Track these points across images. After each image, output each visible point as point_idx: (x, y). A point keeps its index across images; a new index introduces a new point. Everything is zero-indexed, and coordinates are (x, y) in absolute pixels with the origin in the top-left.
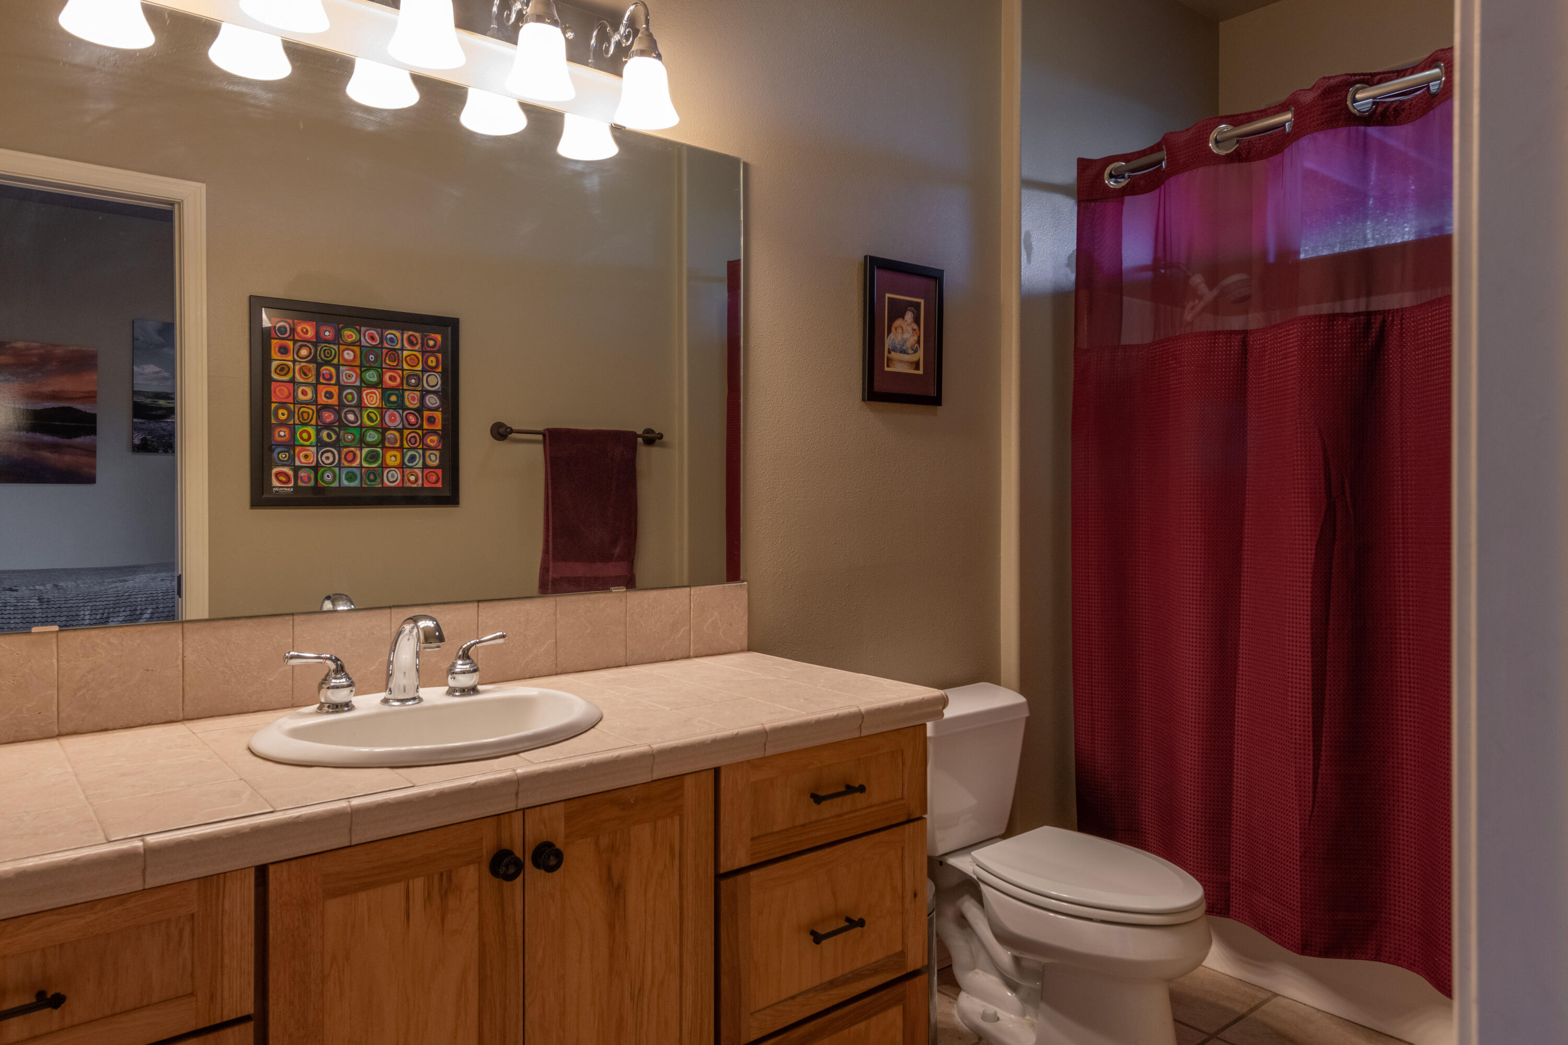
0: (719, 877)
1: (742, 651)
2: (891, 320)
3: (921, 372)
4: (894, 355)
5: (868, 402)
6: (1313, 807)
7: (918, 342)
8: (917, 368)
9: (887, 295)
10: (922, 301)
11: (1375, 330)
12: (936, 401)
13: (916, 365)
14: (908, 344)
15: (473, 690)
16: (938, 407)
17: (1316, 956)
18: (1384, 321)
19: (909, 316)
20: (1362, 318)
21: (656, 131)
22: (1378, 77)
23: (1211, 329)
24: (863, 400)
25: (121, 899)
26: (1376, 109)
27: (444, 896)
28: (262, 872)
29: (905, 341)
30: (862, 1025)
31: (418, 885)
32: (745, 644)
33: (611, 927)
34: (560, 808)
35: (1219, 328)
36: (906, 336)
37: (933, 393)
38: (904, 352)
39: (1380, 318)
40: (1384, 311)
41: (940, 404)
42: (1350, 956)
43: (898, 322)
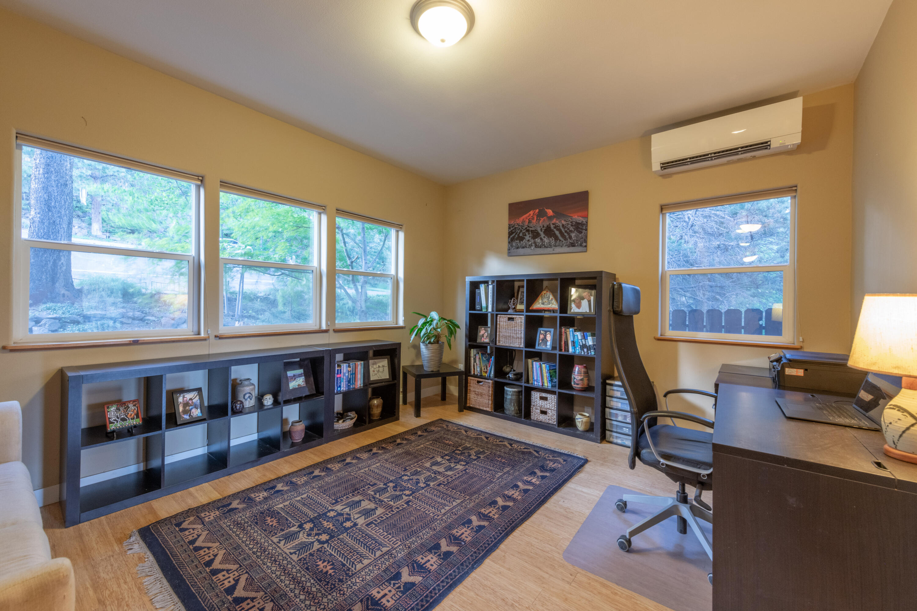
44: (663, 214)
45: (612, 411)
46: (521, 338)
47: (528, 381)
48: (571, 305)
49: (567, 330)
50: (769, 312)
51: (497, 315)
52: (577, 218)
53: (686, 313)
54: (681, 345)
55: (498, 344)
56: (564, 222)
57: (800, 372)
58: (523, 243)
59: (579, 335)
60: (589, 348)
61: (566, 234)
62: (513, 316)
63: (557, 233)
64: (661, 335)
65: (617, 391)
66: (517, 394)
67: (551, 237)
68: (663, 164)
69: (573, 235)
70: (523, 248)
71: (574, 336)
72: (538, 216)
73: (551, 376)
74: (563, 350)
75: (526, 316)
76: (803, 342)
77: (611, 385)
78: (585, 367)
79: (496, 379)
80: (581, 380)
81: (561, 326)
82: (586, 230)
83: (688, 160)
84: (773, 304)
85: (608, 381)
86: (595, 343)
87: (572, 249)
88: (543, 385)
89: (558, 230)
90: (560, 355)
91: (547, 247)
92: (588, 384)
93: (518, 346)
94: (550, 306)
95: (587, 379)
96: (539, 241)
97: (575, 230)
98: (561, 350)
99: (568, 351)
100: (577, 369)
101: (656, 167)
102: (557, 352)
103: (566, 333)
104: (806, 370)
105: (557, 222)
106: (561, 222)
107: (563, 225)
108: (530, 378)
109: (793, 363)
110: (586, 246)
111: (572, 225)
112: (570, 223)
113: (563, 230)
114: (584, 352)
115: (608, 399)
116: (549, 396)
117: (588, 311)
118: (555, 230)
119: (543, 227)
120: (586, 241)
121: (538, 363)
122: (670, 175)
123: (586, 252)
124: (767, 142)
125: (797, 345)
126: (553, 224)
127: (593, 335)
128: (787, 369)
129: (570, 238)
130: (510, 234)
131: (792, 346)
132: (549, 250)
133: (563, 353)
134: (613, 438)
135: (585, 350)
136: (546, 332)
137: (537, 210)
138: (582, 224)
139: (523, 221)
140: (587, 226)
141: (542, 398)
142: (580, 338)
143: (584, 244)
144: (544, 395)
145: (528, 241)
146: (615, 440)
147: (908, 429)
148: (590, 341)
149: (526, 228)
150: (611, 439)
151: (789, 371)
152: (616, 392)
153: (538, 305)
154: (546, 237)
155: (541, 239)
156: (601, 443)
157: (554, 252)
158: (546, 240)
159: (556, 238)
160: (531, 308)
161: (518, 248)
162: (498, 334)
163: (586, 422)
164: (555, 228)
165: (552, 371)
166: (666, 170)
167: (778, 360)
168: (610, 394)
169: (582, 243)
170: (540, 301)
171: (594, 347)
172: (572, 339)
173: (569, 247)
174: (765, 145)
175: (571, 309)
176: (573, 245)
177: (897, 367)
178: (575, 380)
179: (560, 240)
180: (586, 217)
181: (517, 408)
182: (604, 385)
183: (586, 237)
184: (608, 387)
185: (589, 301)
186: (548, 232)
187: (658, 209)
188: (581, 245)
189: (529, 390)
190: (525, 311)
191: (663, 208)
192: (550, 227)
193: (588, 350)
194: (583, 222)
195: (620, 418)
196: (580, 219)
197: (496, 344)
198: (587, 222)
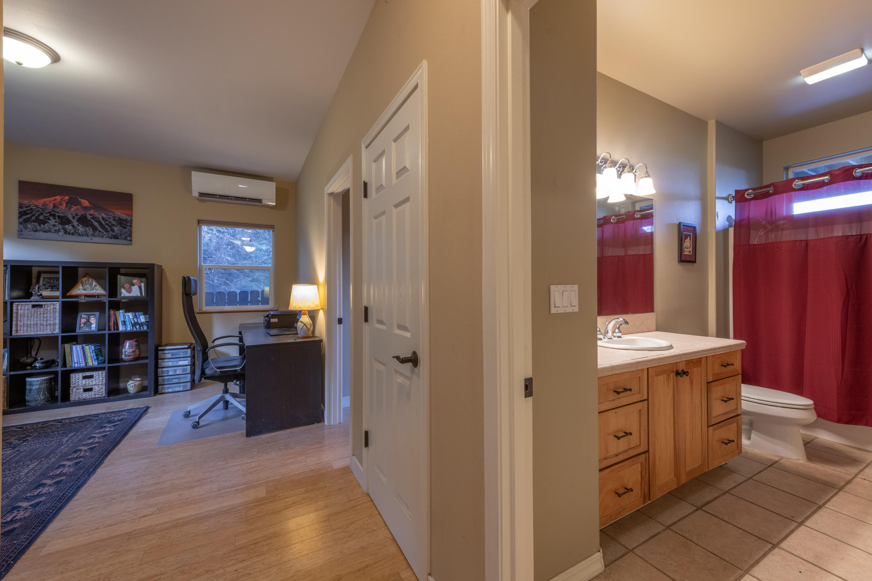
0: (708, 383)
1: (655, 331)
2: (685, 240)
3: (691, 254)
4: (686, 249)
5: (681, 263)
6: (842, 380)
7: (690, 245)
8: (690, 253)
9: (684, 233)
10: (691, 234)
11: (863, 240)
12: (695, 262)
13: (690, 252)
14: (688, 246)
15: (620, 337)
16: (695, 264)
17: (843, 424)
18: (867, 237)
19: (689, 238)
20: (858, 236)
21: (645, 196)
22: (864, 166)
23: (794, 239)
24: (678, 262)
25: (633, 372)
26: (863, 175)
27: (669, 380)
28: (648, 369)
29: (688, 245)
30: (730, 425)
31: (665, 376)
32: (655, 329)
33: (691, 392)
34: (684, 362)
35: (797, 239)
36: (688, 244)
37: (694, 260)
38: (687, 248)
39: (865, 236)
40: (867, 234)
41: (696, 263)
42: (856, 424)
43: (686, 240)
44: (199, 226)
45: (164, 369)
46: (54, 324)
47: (64, 365)
48: (120, 290)
49: (116, 312)
50: (263, 291)
51: (12, 303)
52: (120, 214)
53: (213, 294)
54: (214, 315)
55: (14, 333)
56: (105, 216)
57: (276, 320)
58: (46, 227)
59: (130, 315)
60: (141, 325)
61: (107, 227)
62: (41, 303)
63: (96, 224)
64: (199, 310)
65: (168, 353)
66: (48, 381)
67: (87, 226)
68: (201, 193)
69: (116, 229)
70: (45, 232)
71: (124, 317)
72: (67, 203)
73: (97, 355)
74: (113, 329)
75: (62, 301)
76: (278, 307)
77: (163, 350)
78: (136, 341)
79: (12, 373)
80: (133, 352)
81: (109, 309)
82: (131, 226)
83: (218, 196)
84: (263, 287)
85: (160, 348)
86: (148, 320)
87: (114, 241)
88: (86, 365)
89: (96, 221)
90: (109, 334)
91: (82, 236)
92: (139, 355)
93: (50, 333)
94: (94, 291)
95: (138, 350)
96: (70, 227)
97: (118, 224)
98: (110, 330)
99: (118, 329)
100: (128, 344)
101: (195, 194)
102: (107, 332)
103: (115, 315)
104: (278, 319)
105: (95, 213)
106: (101, 215)
107: (103, 218)
108: (67, 362)
109: (274, 316)
110: (131, 240)
111: (114, 220)
112: (111, 217)
113: (103, 222)
114: (136, 328)
115: (160, 361)
116: (94, 373)
117: (139, 295)
118: (93, 220)
119: (76, 215)
120: (130, 236)
121: (79, 347)
122: (205, 201)
123: (131, 245)
124: (260, 200)
125: (276, 309)
126: (90, 215)
127: (145, 314)
128: (271, 319)
129: (113, 231)
130: (21, 214)
131: (274, 309)
132: (85, 238)
133: (112, 331)
134: (165, 390)
135: (138, 327)
136: (89, 316)
137: (67, 198)
138: (126, 220)
139: (44, 205)
140: (131, 223)
141: (85, 378)
142: (131, 317)
143: (129, 238)
144: (88, 374)
145: (54, 225)
146: (167, 391)
147: (302, 327)
148: (142, 319)
149: (50, 212)
150: (163, 391)
151: (273, 320)
152: (167, 355)
153: (79, 290)
154: (81, 226)
155: (73, 226)
156: (154, 396)
157: (92, 241)
158: (81, 229)
159: (95, 229)
160: (68, 294)
161: (36, 231)
162: (14, 323)
163: (139, 385)
164: (93, 218)
165: (97, 351)
166: (202, 198)
167: (267, 316)
168: (162, 357)
169: (127, 237)
170: (81, 287)
171: (147, 323)
172: (123, 319)
173: (111, 238)
174: (260, 201)
175: (121, 294)
176: (116, 237)
177: (299, 308)
178: (126, 353)
179: (100, 231)
180: (131, 215)
181: (48, 395)
182: (157, 351)
183: (131, 232)
184: (160, 352)
185: (140, 288)
186: (83, 220)
187: (197, 222)
188: (125, 239)
189: (67, 375)
190: (61, 297)
191: (200, 222)
192: (86, 217)
193: (140, 327)
194: (126, 219)
195: (171, 373)
196: (124, 217)
197: (11, 334)
198: (132, 220)
